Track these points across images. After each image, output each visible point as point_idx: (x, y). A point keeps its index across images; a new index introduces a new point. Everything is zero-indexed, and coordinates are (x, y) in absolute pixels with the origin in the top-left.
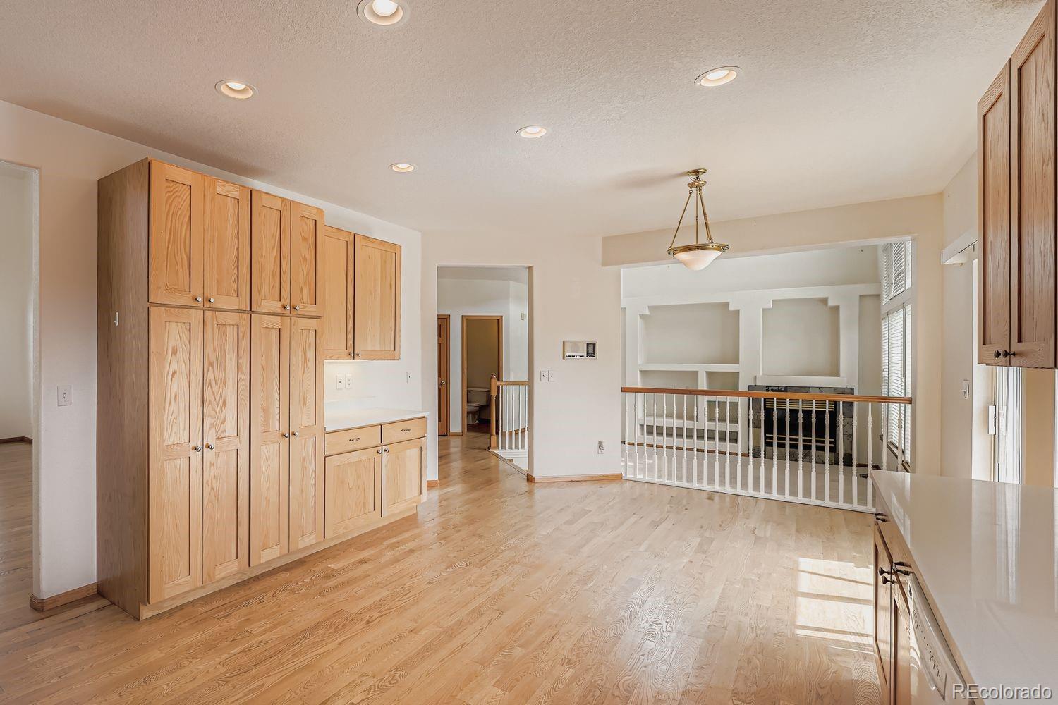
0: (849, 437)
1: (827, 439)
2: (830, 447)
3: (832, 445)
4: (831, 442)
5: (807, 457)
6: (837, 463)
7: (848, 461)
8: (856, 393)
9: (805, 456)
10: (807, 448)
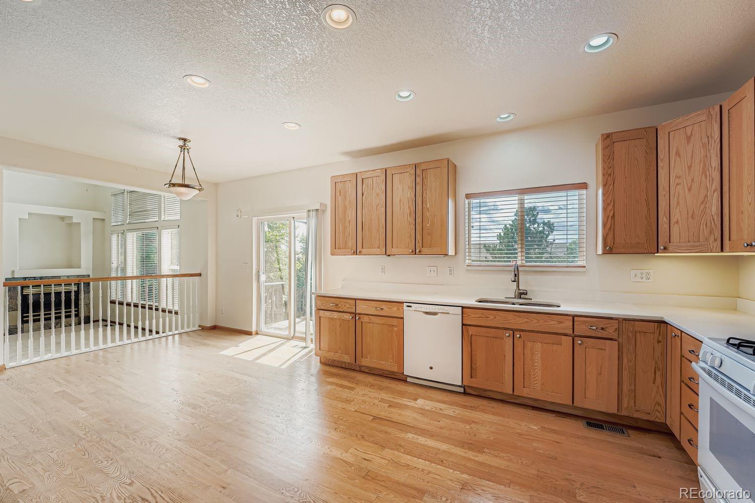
0: (87, 305)
1: (73, 309)
2: (75, 314)
3: (76, 313)
4: (75, 311)
5: (58, 325)
6: (80, 323)
7: (87, 320)
8: (91, 277)
9: (56, 324)
10: (58, 318)
